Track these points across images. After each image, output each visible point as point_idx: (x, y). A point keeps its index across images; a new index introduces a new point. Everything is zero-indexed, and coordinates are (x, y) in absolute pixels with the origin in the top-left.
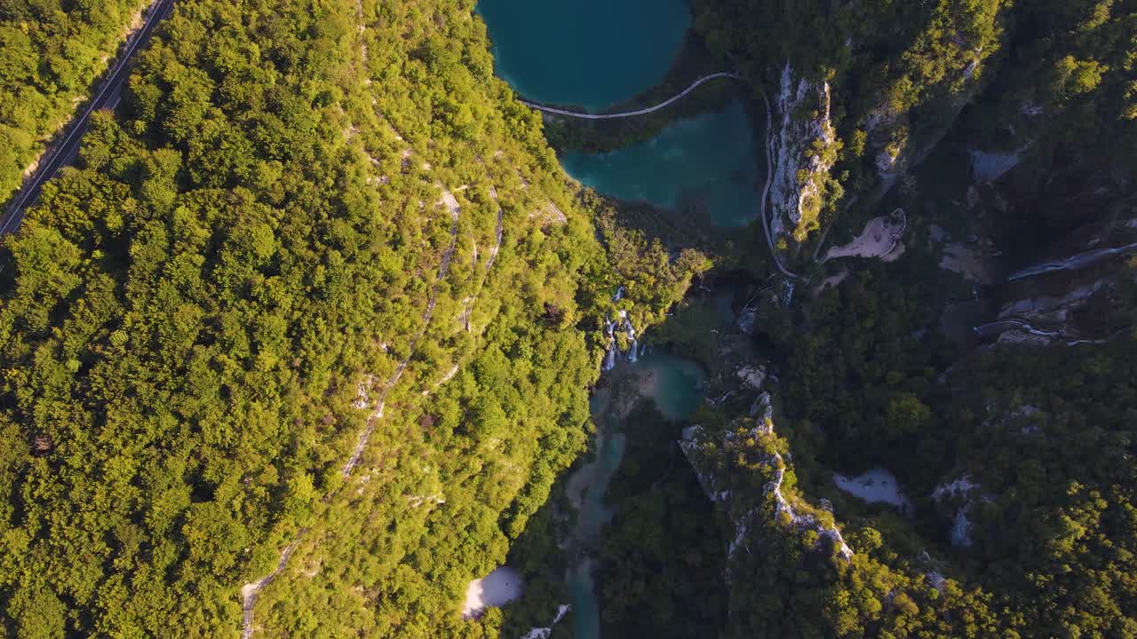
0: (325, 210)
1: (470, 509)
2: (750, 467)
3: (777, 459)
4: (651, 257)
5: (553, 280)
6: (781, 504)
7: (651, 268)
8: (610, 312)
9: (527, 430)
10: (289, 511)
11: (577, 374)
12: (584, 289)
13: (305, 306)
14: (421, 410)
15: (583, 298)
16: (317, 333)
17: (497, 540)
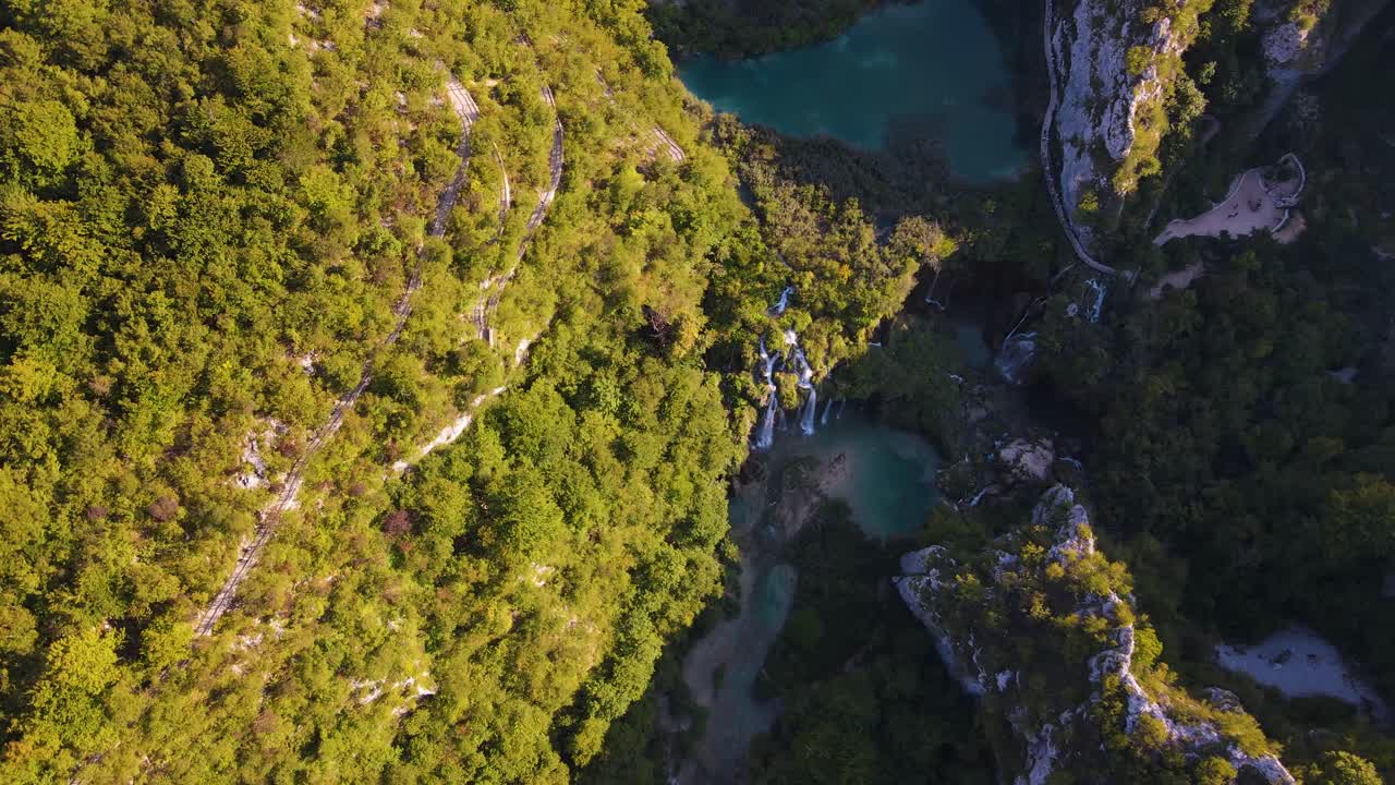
0: (190, 83)
1: (490, 708)
2: (1059, 620)
3: (1115, 605)
4: (842, 232)
5: (660, 264)
6: (1139, 699)
7: (844, 252)
8: (767, 334)
9: (608, 550)
10: (44, 712)
11: (706, 448)
12: (720, 291)
13: (129, 268)
14: (388, 502)
15: (716, 306)
16: (153, 324)
17: (546, 772)
